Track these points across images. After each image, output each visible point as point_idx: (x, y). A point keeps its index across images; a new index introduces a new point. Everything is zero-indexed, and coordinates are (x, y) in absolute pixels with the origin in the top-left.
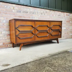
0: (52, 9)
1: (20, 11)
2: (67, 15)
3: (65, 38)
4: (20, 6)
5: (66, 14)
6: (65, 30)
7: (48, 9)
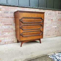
0: (42, 8)
1: (7, 12)
2: (59, 13)
3: (55, 36)
4: (7, 7)
5: (57, 12)
6: (56, 28)
7: (38, 9)
